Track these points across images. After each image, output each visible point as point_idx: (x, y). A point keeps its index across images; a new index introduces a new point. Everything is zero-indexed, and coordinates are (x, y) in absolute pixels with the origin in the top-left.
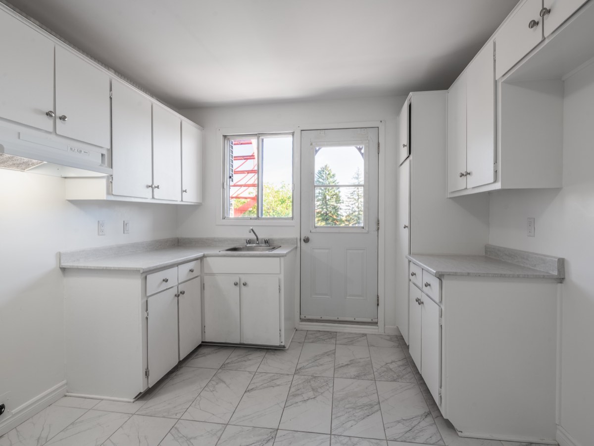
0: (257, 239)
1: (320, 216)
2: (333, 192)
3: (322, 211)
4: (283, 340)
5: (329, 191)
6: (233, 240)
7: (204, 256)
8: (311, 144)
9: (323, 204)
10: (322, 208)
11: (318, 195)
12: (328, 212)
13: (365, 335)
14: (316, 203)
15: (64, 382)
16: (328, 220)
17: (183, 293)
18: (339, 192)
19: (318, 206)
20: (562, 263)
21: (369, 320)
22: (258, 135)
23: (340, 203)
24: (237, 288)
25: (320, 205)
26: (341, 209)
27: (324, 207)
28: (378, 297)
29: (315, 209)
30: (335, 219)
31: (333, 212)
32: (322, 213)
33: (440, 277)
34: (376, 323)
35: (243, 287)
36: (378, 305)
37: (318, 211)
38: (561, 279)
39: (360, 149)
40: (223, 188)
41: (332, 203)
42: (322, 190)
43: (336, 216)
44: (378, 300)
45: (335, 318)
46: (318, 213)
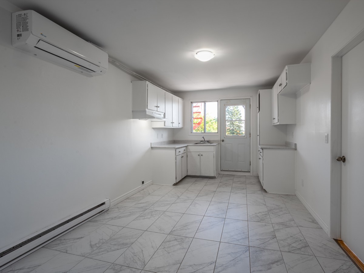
0: (205, 140)
1: (229, 131)
2: (237, 117)
3: (230, 128)
4: (215, 175)
5: (234, 116)
6: (195, 141)
7: (188, 146)
8: (225, 105)
9: (231, 124)
10: (230, 126)
11: (228, 118)
12: (234, 129)
13: (245, 176)
14: (227, 123)
15: (152, 180)
16: (234, 133)
17: (183, 157)
18: (241, 117)
19: (228, 125)
20: (296, 144)
21: (247, 171)
22: (205, 102)
23: (242, 123)
24: (199, 156)
25: (229, 125)
26: (242, 127)
27: (232, 126)
28: (250, 162)
29: (226, 127)
30: (239, 133)
31: (237, 129)
32: (231, 129)
33: (262, 149)
34: (250, 172)
35: (201, 156)
36: (250, 165)
37: (228, 128)
38: (296, 149)
39: (243, 106)
40: (191, 121)
41: (236, 124)
42: (230, 116)
43: (239, 131)
44: (250, 163)
45: (234, 170)
46: (228, 129)
